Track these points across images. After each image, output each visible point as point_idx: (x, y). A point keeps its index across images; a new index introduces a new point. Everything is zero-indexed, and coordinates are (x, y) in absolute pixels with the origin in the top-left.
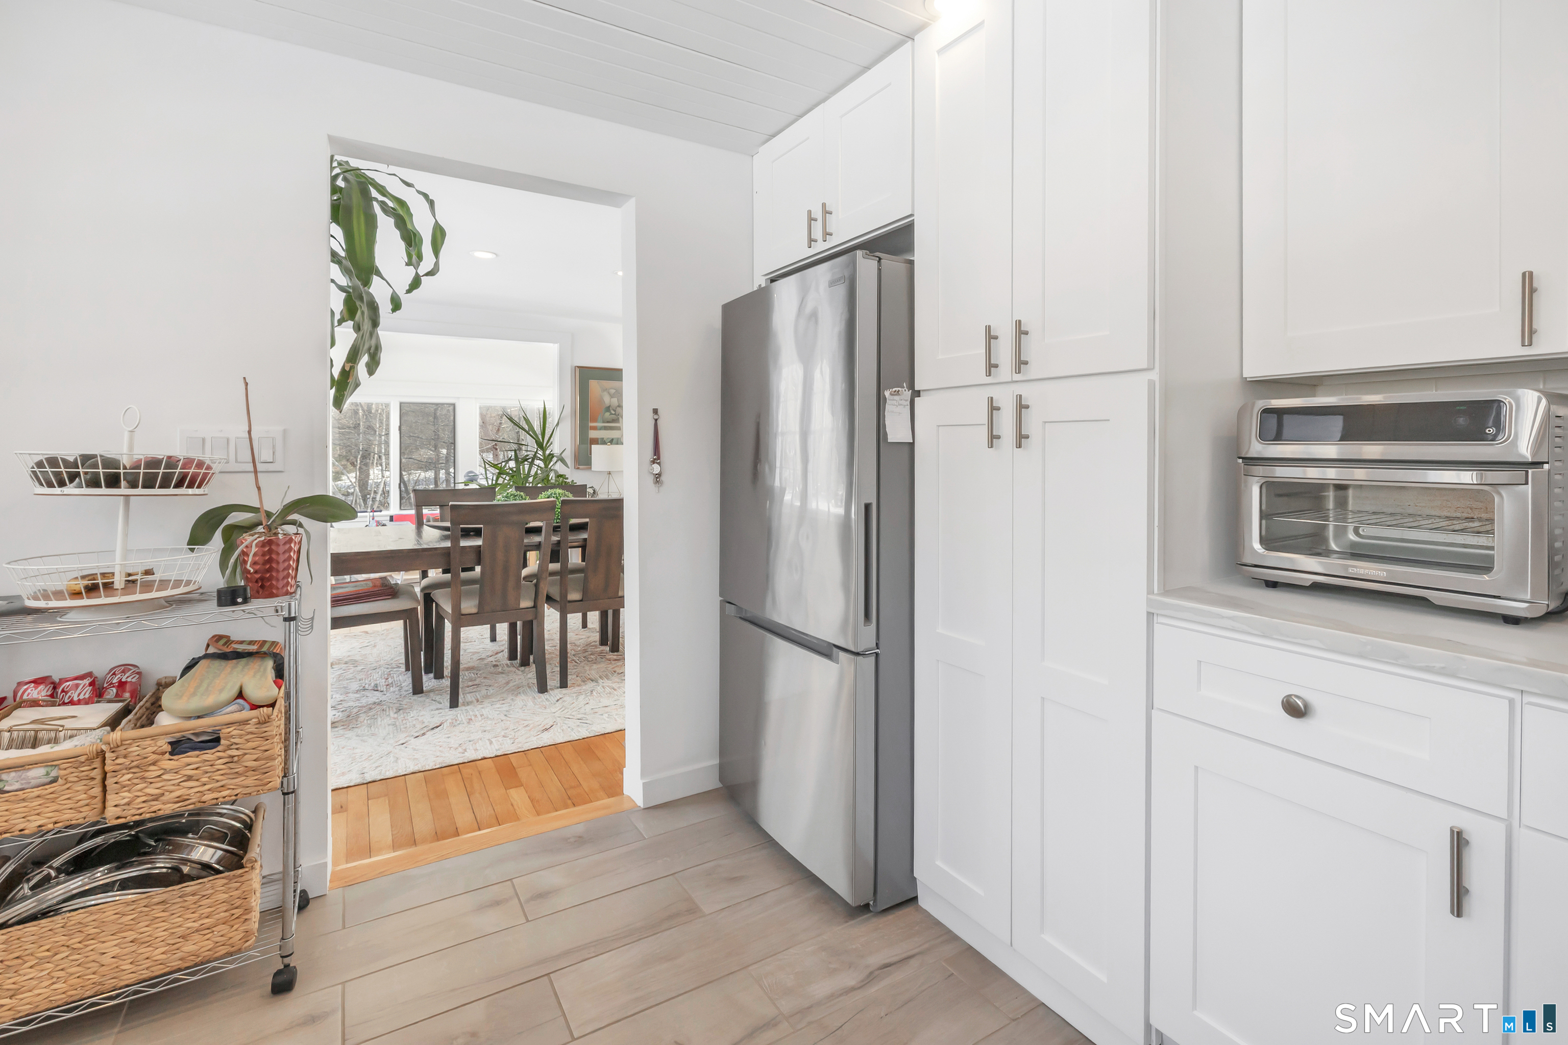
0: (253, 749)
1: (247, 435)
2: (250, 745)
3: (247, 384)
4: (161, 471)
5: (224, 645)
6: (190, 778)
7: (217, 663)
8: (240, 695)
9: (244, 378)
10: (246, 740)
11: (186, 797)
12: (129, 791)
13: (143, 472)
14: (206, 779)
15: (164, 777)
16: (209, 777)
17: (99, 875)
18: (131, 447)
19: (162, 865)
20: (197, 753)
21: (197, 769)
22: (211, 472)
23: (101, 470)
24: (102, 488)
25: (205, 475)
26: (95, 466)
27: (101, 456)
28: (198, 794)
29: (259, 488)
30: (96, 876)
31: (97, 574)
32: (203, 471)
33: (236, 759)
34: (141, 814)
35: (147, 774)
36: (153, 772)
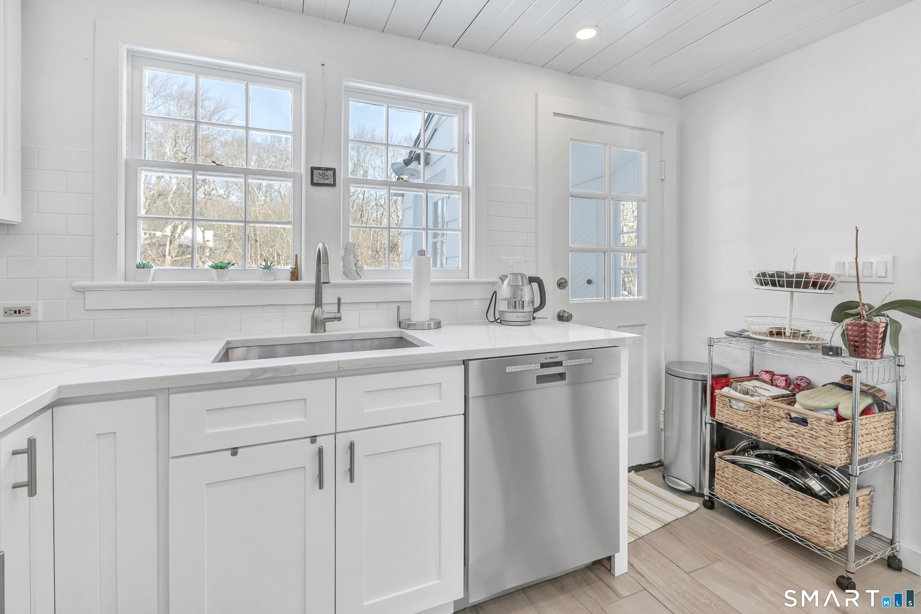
0: (824, 436)
1: (855, 260)
2: (822, 433)
3: (857, 231)
4: (803, 280)
5: (848, 381)
6: (793, 436)
7: (838, 389)
8: (836, 410)
9: (856, 227)
10: (820, 429)
11: (791, 444)
12: (768, 428)
13: (793, 280)
14: (801, 441)
15: (782, 429)
16: (802, 440)
17: (768, 464)
18: (794, 268)
19: (801, 481)
20: (797, 425)
21: (797, 433)
22: (834, 281)
23: (785, 279)
24: (777, 287)
25: (830, 283)
26: (783, 277)
27: (785, 272)
28: (796, 446)
29: (860, 292)
30: (766, 464)
31: (781, 328)
32: (828, 281)
33: (814, 437)
34: (773, 442)
35: (775, 424)
36: (778, 424)
